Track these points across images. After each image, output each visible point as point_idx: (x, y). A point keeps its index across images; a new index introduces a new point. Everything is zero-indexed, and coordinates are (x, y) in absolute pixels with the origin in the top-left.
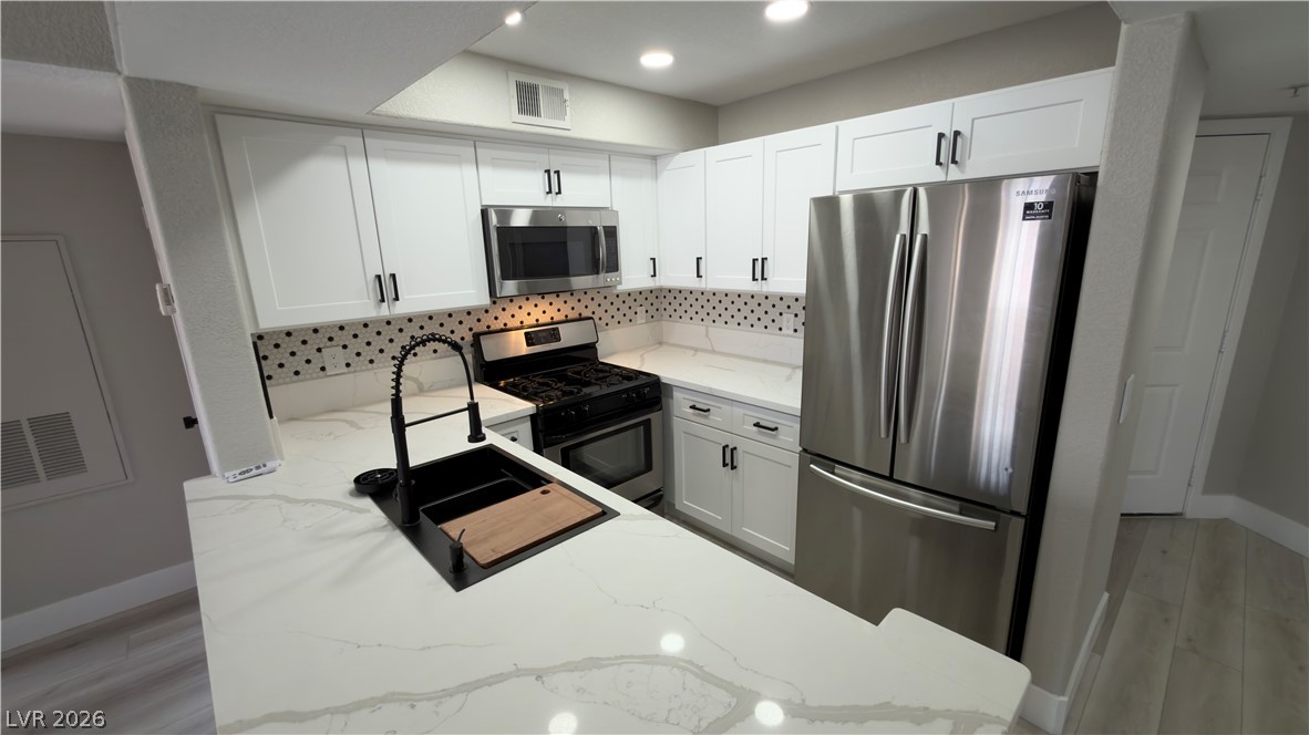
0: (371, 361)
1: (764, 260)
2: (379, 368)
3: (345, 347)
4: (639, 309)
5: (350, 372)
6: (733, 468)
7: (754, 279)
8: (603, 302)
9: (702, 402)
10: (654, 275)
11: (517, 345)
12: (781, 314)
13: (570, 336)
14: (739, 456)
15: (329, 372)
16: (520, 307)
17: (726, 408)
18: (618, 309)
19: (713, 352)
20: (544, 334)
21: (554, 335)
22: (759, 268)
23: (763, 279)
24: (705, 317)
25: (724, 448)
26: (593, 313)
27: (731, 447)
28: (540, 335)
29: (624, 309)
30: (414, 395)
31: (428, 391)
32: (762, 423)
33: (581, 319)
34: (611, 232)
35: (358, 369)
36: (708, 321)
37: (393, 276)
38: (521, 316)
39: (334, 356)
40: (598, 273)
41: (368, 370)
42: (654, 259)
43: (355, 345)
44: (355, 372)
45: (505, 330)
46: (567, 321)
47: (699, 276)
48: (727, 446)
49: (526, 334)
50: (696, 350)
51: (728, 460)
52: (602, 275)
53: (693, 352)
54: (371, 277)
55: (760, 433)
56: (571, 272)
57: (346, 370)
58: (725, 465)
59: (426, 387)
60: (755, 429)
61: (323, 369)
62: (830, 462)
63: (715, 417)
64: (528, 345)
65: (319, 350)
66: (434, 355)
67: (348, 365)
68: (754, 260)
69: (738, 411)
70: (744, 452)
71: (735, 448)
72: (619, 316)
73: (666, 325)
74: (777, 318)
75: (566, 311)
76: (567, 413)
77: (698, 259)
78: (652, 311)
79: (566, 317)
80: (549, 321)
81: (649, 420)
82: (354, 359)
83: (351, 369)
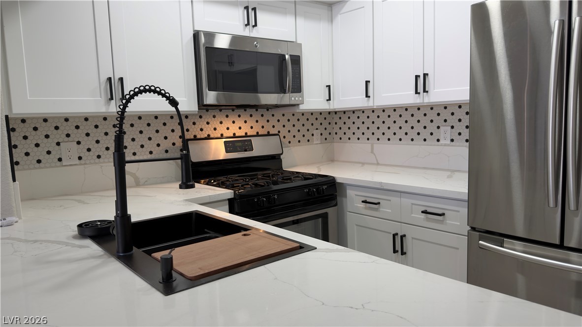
0: (99, 157)
1: (425, 75)
2: (104, 162)
3: (79, 143)
4: (315, 132)
5: (81, 164)
6: (403, 253)
7: (417, 92)
8: (286, 124)
9: (372, 196)
10: (330, 99)
11: (217, 151)
12: (438, 127)
13: (260, 148)
14: (408, 242)
15: (64, 162)
16: (221, 123)
17: (395, 200)
18: (299, 131)
19: (378, 164)
20: (240, 144)
21: (248, 146)
22: (421, 83)
23: (425, 91)
24: (370, 136)
25: (394, 235)
26: (279, 132)
27: (400, 235)
28: (236, 144)
29: (303, 130)
31: (143, 185)
32: (429, 210)
33: (269, 134)
34: (296, 60)
35: (88, 162)
36: (373, 139)
37: (121, 80)
38: (222, 129)
39: (69, 150)
40: (284, 92)
41: (96, 163)
42: (329, 87)
43: (88, 142)
44: (85, 164)
45: (208, 138)
46: (258, 135)
47: (367, 96)
48: (397, 234)
49: (225, 142)
50: (363, 164)
51: (398, 247)
52: (287, 95)
53: (361, 165)
54: (104, 78)
55: (428, 219)
56: (259, 90)
57: (78, 162)
58: (395, 251)
59: (142, 182)
60: (423, 216)
61: (60, 160)
62: (500, 237)
63: (385, 209)
64: (227, 151)
65: (58, 144)
66: (150, 156)
67: (80, 158)
68: (417, 77)
69: (406, 201)
70: (413, 238)
71: (405, 236)
72: (299, 136)
73: (337, 145)
74: (435, 131)
75: (257, 128)
76: (258, 199)
77: (367, 82)
78: (326, 134)
79: (258, 133)
80: (244, 134)
81: (326, 214)
82: (85, 154)
83: (82, 161)
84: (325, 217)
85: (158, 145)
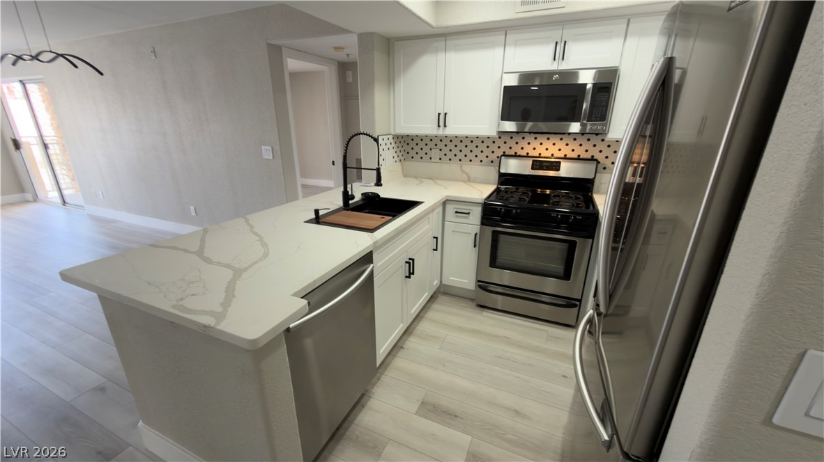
0: (450, 160)
2: (452, 164)
3: (441, 150)
5: (440, 163)
13: (570, 170)
15: (432, 160)
16: (541, 144)
20: (548, 164)
21: (556, 166)
28: (544, 164)
30: (464, 182)
31: (472, 182)
33: (582, 159)
34: (606, 86)
35: (444, 162)
37: (446, 114)
39: (435, 153)
41: (447, 163)
43: (446, 150)
44: (442, 163)
45: (527, 156)
46: (565, 158)
49: (533, 161)
57: (438, 161)
59: (472, 180)
61: (431, 158)
64: (533, 168)
65: (431, 149)
66: (480, 163)
67: (440, 159)
79: (579, 156)
80: (563, 156)
81: (575, 243)
82: (443, 157)
83: (441, 161)
84: (572, 246)
85: (487, 157)
